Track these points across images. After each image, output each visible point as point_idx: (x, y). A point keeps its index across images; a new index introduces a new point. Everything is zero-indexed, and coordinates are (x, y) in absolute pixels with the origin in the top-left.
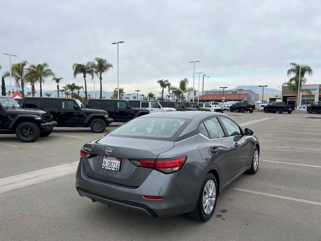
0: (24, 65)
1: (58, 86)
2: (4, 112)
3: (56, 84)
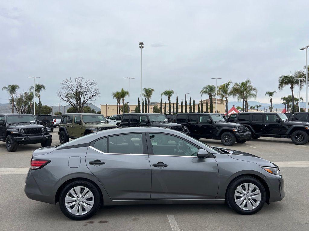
0: (228, 85)
1: (271, 99)
2: (213, 124)
3: (269, 98)
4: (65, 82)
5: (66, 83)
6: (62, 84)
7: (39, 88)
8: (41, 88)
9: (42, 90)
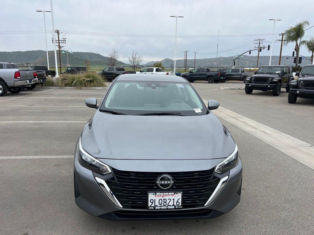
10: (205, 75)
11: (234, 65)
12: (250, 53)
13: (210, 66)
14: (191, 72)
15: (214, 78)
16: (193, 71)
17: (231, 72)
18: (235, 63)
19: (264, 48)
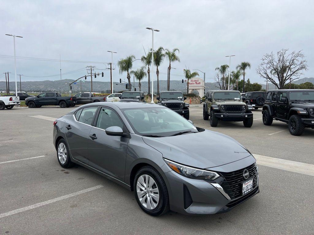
4: (266, 57)
5: (267, 59)
6: (262, 60)
7: (244, 66)
8: (246, 66)
9: (247, 67)
10: (56, 99)
11: (71, 89)
12: (86, 79)
13: (36, 90)
14: (38, 97)
15: (66, 102)
16: (41, 95)
17: (82, 96)
18: (71, 88)
19: (98, 75)
